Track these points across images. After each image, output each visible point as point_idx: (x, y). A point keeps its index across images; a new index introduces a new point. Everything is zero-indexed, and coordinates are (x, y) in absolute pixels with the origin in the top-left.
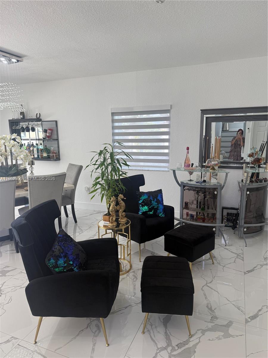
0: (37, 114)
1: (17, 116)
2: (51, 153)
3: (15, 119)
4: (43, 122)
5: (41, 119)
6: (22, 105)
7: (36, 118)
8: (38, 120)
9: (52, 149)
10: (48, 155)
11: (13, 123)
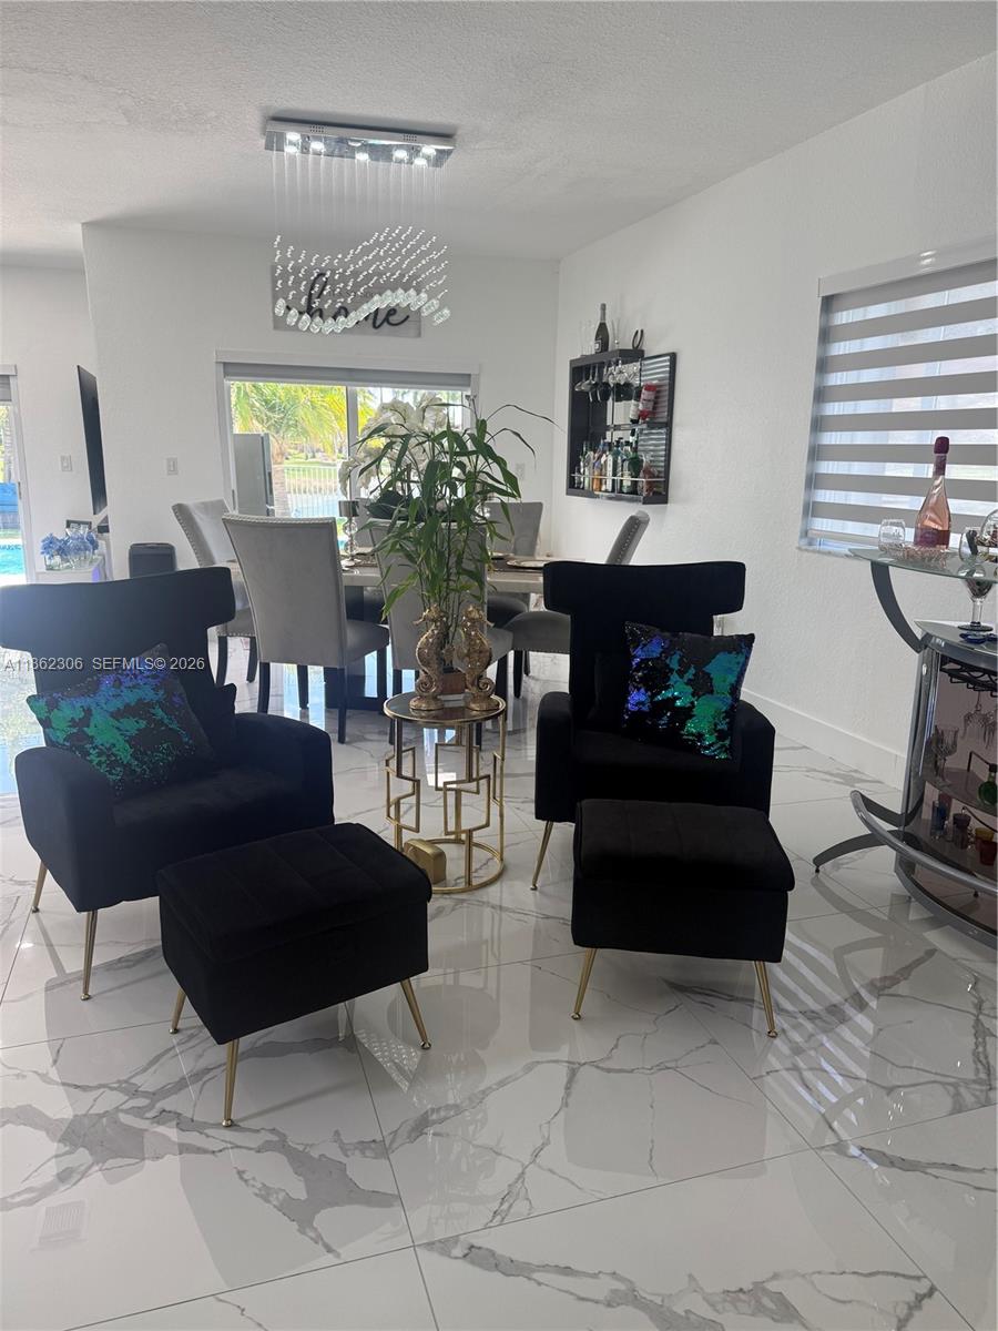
0: (637, 331)
1: (590, 347)
2: (641, 474)
3: (584, 358)
4: (646, 362)
5: (643, 352)
6: (603, 307)
7: (631, 348)
8: (635, 354)
9: (646, 459)
10: (635, 484)
11: (579, 371)
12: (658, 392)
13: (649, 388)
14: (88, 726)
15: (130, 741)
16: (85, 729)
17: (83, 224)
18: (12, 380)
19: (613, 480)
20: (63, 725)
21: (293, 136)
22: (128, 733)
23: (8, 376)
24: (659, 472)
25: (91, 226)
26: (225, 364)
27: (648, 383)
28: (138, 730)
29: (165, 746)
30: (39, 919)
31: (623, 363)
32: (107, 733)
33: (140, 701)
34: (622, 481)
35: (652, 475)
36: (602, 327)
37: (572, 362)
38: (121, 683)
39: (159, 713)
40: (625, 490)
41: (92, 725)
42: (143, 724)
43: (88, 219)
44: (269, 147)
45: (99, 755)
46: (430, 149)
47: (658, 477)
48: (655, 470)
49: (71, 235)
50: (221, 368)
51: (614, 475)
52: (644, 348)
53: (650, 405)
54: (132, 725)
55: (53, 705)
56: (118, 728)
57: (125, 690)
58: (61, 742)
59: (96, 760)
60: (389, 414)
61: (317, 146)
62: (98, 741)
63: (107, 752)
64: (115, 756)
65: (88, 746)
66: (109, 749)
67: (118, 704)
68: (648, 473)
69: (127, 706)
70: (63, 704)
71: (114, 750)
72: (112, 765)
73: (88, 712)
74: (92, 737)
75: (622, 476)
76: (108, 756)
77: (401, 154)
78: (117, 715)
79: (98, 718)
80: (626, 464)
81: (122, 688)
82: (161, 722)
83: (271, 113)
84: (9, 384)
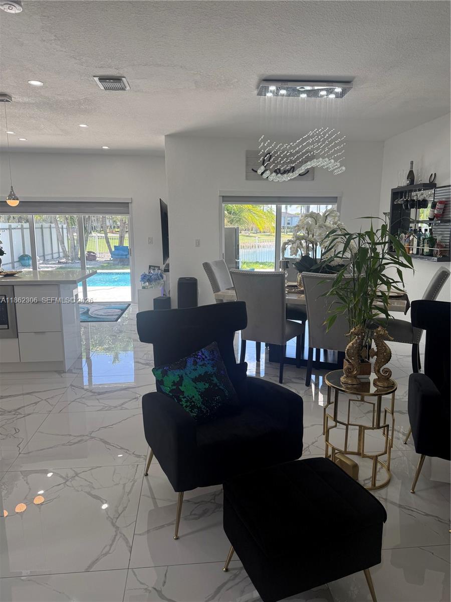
0: (432, 174)
1: (404, 182)
2: (436, 246)
3: (399, 188)
4: (438, 189)
5: (436, 184)
6: (412, 163)
7: (428, 182)
8: (431, 185)
9: (439, 238)
10: (431, 251)
11: (397, 194)
12: (446, 204)
13: (441, 202)
14: (181, 386)
15: (201, 394)
16: (180, 387)
17: (165, 136)
18: (130, 205)
19: (418, 249)
20: (170, 384)
21: (273, 88)
22: (200, 391)
23: (128, 203)
24: (446, 245)
25: (168, 137)
26: (223, 196)
27: (441, 200)
28: (205, 389)
29: (217, 398)
30: (148, 480)
31: (424, 190)
32: (190, 390)
33: (206, 372)
34: (423, 249)
35: (442, 247)
36: (411, 173)
37: (392, 189)
38: (197, 363)
39: (215, 380)
40: (425, 254)
41: (183, 385)
42: (207, 386)
43: (168, 133)
44: (259, 94)
45: (186, 402)
46: (338, 90)
47: (445, 248)
48: (444, 244)
49: (160, 141)
50: (222, 198)
51: (418, 245)
52: (436, 182)
53: (441, 211)
54: (202, 386)
55: (165, 373)
56: (195, 388)
57: (198, 367)
58: (168, 393)
59: (185, 405)
60: (309, 219)
61: (283, 92)
62: (186, 394)
63: (190, 400)
64: (194, 402)
65: (181, 396)
66: (191, 399)
67: (195, 374)
68: (440, 246)
69: (200, 375)
70: (169, 373)
71: (193, 399)
72: (193, 407)
73: (181, 377)
74: (183, 392)
75: (423, 246)
76: (191, 403)
77: (323, 93)
78: (196, 380)
79: (187, 382)
80: (426, 241)
81: (198, 366)
82: (216, 385)
83: (263, 78)
84: (128, 206)
